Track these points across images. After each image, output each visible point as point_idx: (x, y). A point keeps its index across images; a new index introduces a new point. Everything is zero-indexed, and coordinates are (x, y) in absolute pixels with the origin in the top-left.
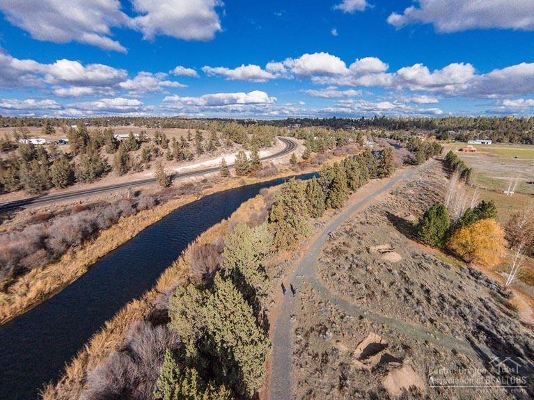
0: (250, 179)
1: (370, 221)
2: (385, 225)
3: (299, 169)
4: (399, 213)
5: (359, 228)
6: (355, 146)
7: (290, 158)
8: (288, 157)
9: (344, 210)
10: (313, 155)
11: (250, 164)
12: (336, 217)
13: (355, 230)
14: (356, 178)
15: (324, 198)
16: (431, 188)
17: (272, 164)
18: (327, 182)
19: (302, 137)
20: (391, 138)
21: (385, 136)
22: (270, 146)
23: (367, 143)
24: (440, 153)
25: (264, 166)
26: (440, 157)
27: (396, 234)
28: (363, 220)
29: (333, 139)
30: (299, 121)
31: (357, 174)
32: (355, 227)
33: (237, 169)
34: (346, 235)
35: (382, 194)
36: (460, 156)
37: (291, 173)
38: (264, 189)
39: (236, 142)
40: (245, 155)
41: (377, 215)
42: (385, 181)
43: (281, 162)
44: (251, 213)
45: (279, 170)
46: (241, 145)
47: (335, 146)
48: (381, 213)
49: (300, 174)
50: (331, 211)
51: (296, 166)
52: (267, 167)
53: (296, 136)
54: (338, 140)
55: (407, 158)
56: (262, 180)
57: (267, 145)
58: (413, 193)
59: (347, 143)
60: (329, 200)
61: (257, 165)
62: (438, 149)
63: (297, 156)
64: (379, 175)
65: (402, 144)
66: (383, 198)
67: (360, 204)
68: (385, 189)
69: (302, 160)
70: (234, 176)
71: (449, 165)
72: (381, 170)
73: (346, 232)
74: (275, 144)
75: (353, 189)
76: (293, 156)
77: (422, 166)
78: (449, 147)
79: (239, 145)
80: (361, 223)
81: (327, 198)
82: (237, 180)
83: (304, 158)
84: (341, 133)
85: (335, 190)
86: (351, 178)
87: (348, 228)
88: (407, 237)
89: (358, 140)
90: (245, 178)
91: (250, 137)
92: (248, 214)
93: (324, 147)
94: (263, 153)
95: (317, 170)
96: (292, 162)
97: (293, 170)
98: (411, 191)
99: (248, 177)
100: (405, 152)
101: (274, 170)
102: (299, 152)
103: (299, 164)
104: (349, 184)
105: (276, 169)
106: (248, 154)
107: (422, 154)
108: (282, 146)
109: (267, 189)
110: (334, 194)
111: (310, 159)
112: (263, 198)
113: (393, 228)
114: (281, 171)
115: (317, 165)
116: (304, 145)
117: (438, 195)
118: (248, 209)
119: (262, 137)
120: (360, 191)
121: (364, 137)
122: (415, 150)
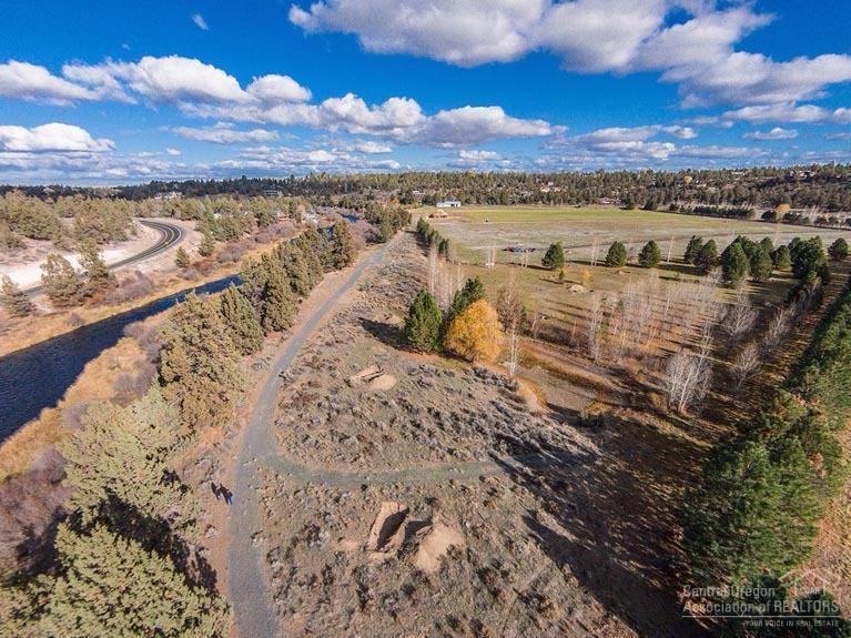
0: (94, 311)
1: (340, 337)
2: (363, 339)
3: (198, 275)
4: (377, 317)
5: (327, 353)
6: (289, 223)
7: (174, 257)
8: (170, 255)
9: (296, 330)
10: (219, 246)
11: (86, 281)
12: (285, 344)
13: (321, 358)
14: (303, 274)
15: (258, 316)
16: (408, 272)
17: (139, 273)
18: (257, 289)
19: (189, 215)
20: (340, 205)
21: (331, 204)
22: (125, 239)
23: (308, 216)
24: (409, 221)
25: (120, 279)
26: (411, 229)
27: (381, 348)
28: (329, 338)
29: (249, 214)
30: (176, 186)
31: (303, 268)
32: (319, 353)
33: (52, 296)
34: (309, 369)
35: (348, 292)
36: (434, 224)
37: (183, 285)
38: (133, 325)
39: (32, 237)
40: (67, 265)
41: (347, 326)
42: (347, 272)
43: (157, 267)
44: (115, 378)
45: (156, 283)
46: (50, 243)
47: (255, 227)
48: (352, 322)
49: (202, 283)
50: (274, 337)
51: (192, 271)
52: (128, 281)
53: (178, 214)
54: (258, 216)
55: (369, 234)
56: (125, 308)
57: (116, 236)
58: (389, 283)
59: (276, 220)
60: (267, 319)
61: (105, 280)
62: (406, 218)
63: (188, 252)
64: (336, 265)
65: (358, 215)
66: (350, 299)
67: (319, 315)
68: (350, 283)
69: (201, 258)
70: (49, 311)
71: (424, 238)
72: (337, 256)
73: (308, 364)
74: (134, 233)
75: (302, 293)
76: (181, 253)
77: (391, 243)
78: (418, 213)
79: (44, 243)
80: (328, 344)
81: (263, 317)
82: (59, 319)
83: (203, 254)
84: (261, 203)
85: (274, 300)
86: (295, 276)
87: (309, 357)
88: (396, 348)
89: (292, 213)
90: (79, 310)
91: (69, 223)
92: (109, 381)
93: (237, 229)
94: (110, 255)
95: (233, 272)
96: (182, 262)
97: (187, 279)
98: (385, 282)
99: (89, 308)
100: (364, 225)
101: (148, 285)
102: (191, 243)
103: (197, 265)
104: (294, 287)
105: (151, 282)
106: (74, 260)
107: (387, 226)
108: (152, 236)
109: (140, 324)
110: (273, 307)
111: (214, 255)
112: (136, 342)
113: (374, 340)
114: (162, 285)
115: (231, 263)
116: (198, 230)
117: (419, 281)
118: (105, 371)
119: (101, 221)
120: (313, 294)
121: (301, 208)
122: (378, 221)
